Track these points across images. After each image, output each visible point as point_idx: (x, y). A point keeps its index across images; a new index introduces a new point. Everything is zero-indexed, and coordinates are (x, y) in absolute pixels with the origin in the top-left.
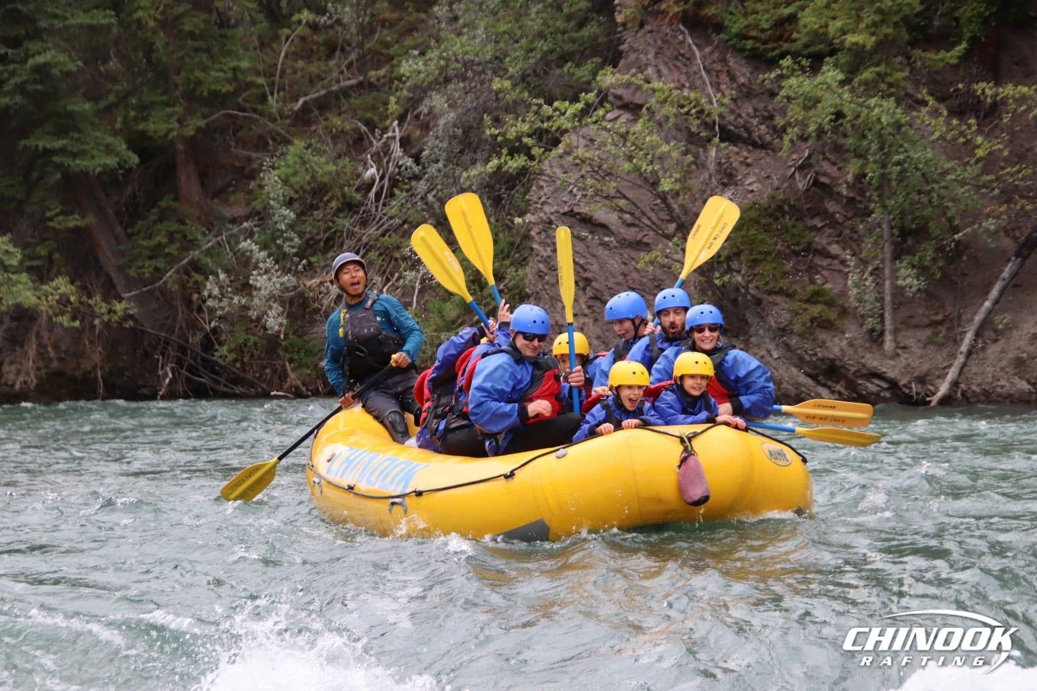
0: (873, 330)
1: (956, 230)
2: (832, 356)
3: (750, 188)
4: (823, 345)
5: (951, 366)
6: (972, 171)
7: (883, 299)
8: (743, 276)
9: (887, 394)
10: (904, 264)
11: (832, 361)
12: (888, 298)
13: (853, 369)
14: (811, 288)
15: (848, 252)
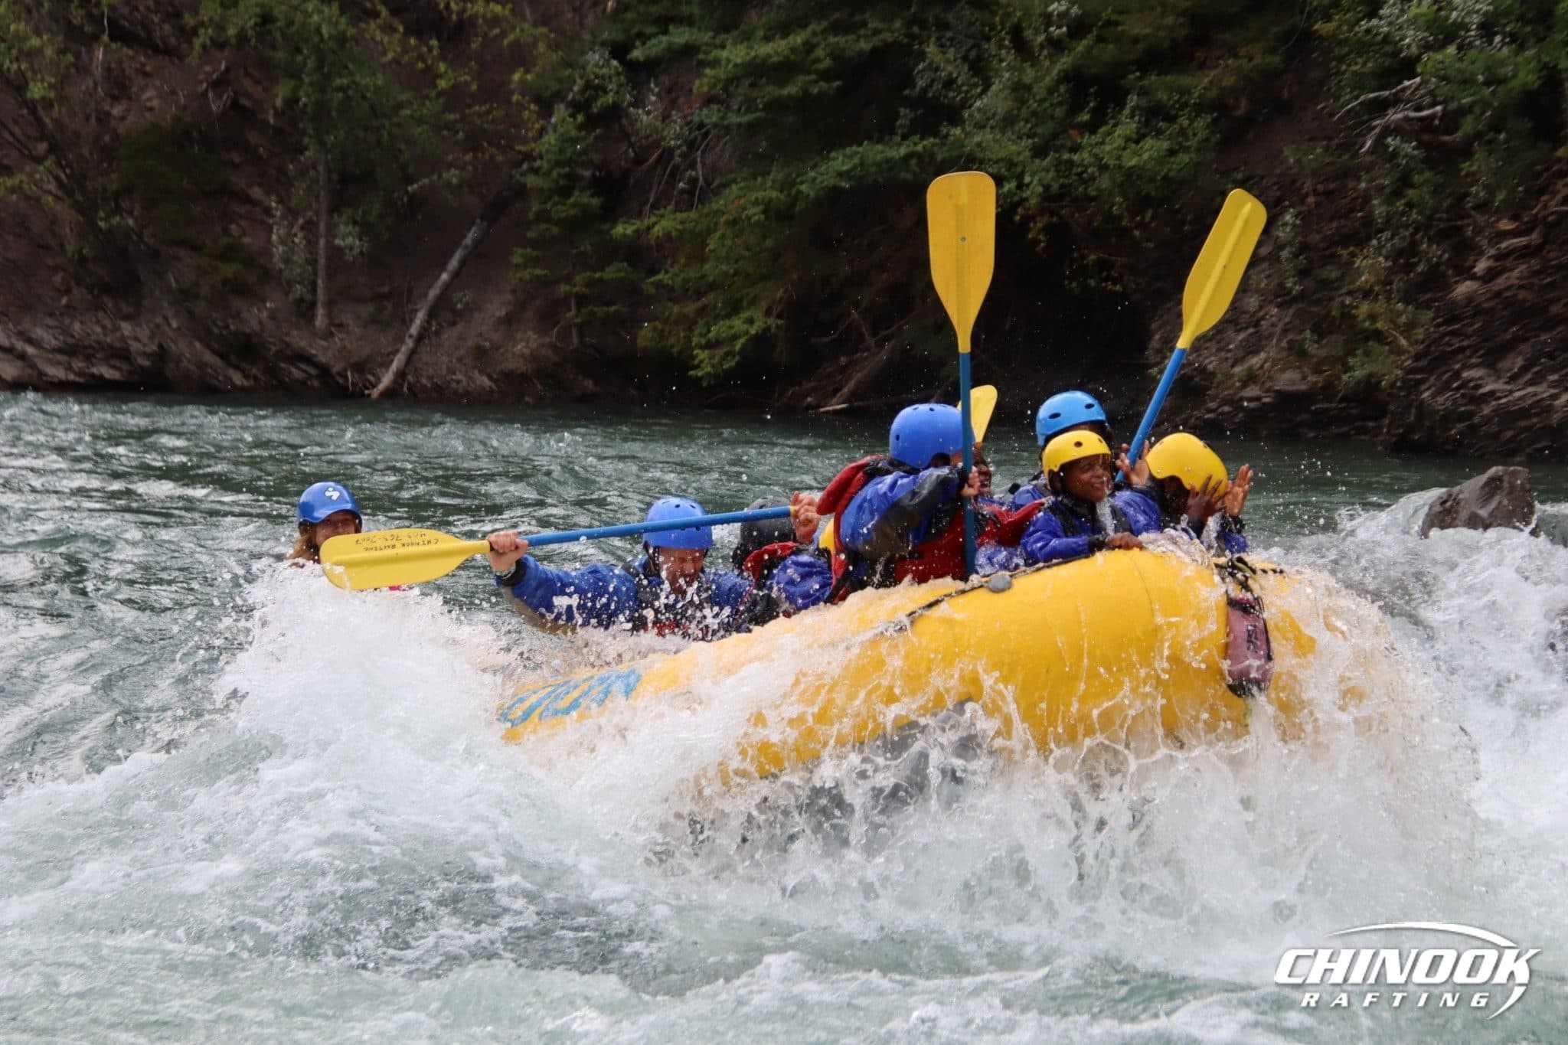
0: (301, 300)
1: (410, 181)
2: (248, 331)
3: (148, 104)
4: (237, 315)
5: (396, 352)
6: (431, 108)
7: (316, 261)
8: (136, 220)
9: (316, 383)
10: (344, 218)
11: (248, 336)
12: (322, 261)
13: (274, 349)
14: (225, 240)
15: (273, 198)
